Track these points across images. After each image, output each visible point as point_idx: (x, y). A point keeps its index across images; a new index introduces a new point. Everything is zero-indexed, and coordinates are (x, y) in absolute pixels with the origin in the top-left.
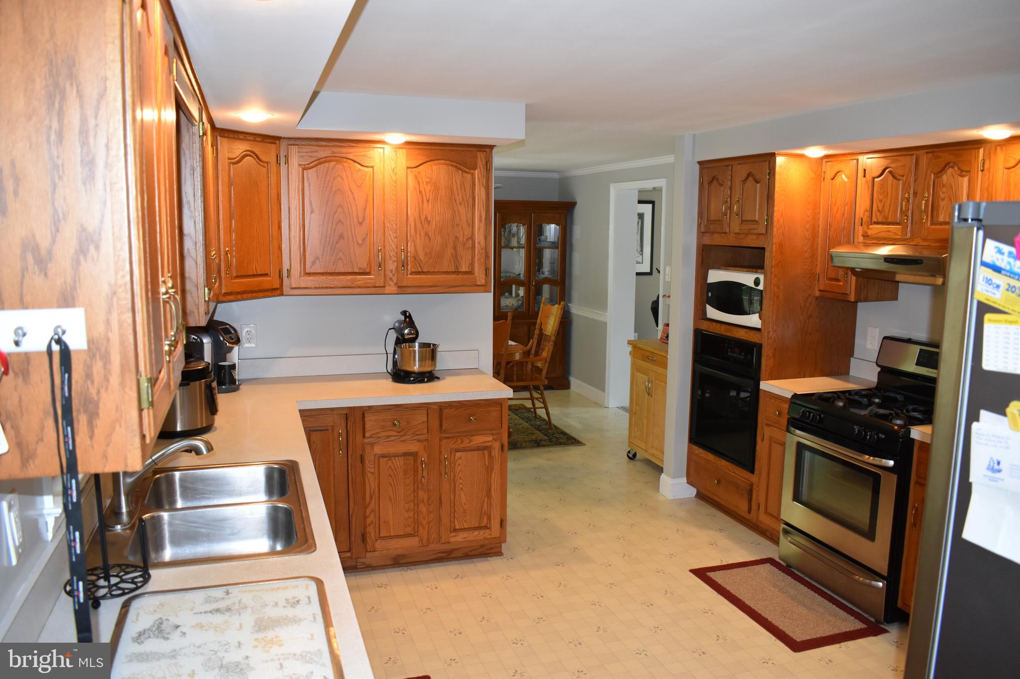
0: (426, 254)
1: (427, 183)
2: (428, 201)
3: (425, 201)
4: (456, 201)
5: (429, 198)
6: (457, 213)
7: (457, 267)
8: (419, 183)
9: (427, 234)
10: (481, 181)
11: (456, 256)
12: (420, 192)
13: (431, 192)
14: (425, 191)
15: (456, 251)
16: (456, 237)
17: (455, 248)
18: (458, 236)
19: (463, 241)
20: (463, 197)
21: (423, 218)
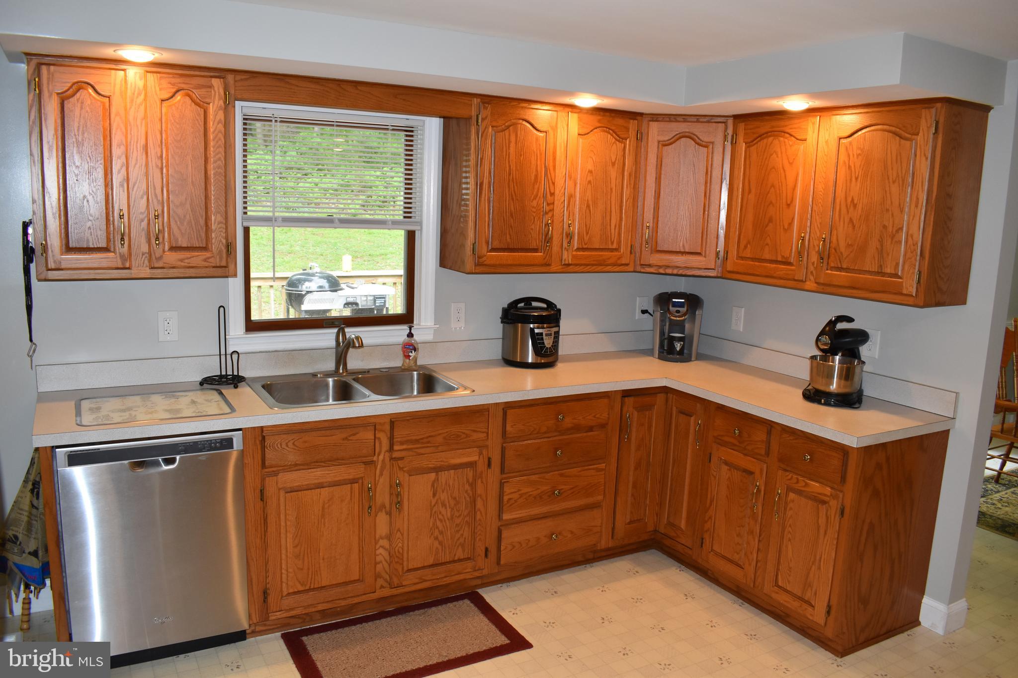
0: (849, 246)
1: (858, 155)
2: (857, 179)
3: (854, 179)
4: (888, 178)
5: (858, 175)
6: (888, 195)
7: (881, 266)
8: (849, 156)
9: (851, 220)
10: (923, 150)
11: (882, 250)
12: (850, 167)
13: (862, 168)
14: (854, 166)
15: (882, 246)
16: (885, 227)
17: (881, 241)
18: (887, 224)
19: (892, 231)
20: (898, 173)
21: (849, 200)
